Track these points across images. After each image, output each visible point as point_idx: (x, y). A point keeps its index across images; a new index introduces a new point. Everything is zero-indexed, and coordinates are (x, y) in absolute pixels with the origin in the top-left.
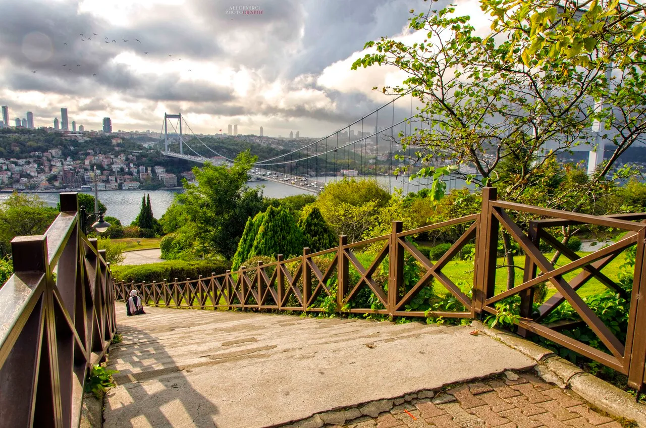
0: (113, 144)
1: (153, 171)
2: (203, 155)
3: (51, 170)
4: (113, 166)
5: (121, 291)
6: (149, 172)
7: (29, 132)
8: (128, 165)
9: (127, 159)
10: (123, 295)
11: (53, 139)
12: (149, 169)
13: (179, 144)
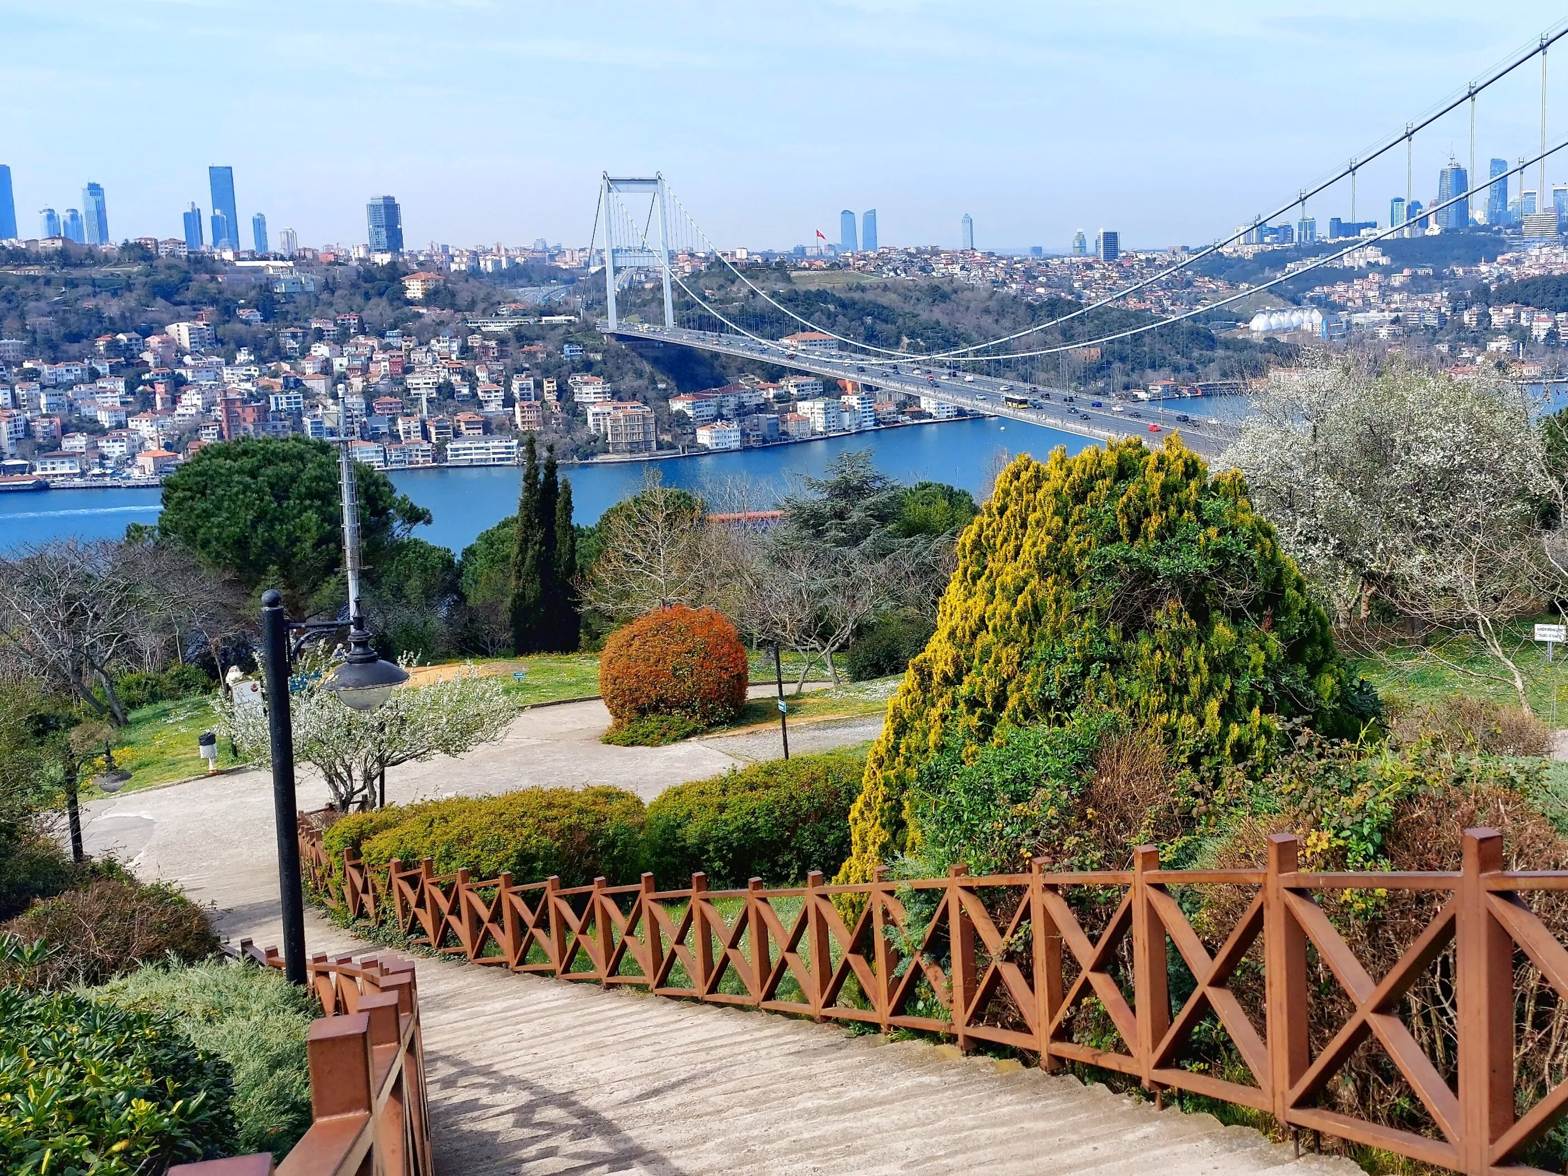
0: (409, 295)
1: (563, 392)
2: (749, 327)
3: (175, 401)
4: (411, 380)
5: (455, 911)
6: (551, 398)
7: (92, 258)
8: (469, 376)
9: (465, 350)
10: (462, 929)
11: (186, 279)
12: (549, 387)
13: (660, 288)
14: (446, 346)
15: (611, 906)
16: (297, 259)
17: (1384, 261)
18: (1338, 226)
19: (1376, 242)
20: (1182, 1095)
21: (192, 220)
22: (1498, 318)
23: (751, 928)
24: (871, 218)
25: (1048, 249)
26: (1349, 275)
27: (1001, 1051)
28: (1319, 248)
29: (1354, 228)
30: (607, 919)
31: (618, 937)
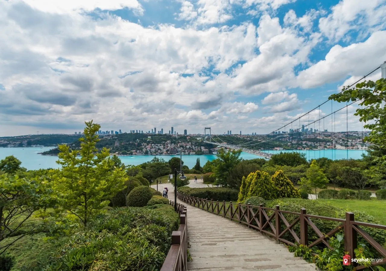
0: (187, 138)
1: (200, 148)
2: (217, 142)
3: (167, 148)
4: (187, 146)
7: (162, 135)
8: (192, 146)
9: (192, 144)
11: (169, 137)
13: (210, 138)
14: (190, 143)
15: (203, 201)
16: (178, 135)
17: (289, 136)
18: (283, 132)
19: (288, 134)
20: (282, 241)
21: (170, 132)
22: (304, 142)
23: (217, 206)
24: (231, 131)
25: (249, 134)
26: (285, 137)
27: (254, 229)
28: (282, 135)
29: (285, 132)
30: (203, 203)
31: (204, 205)
